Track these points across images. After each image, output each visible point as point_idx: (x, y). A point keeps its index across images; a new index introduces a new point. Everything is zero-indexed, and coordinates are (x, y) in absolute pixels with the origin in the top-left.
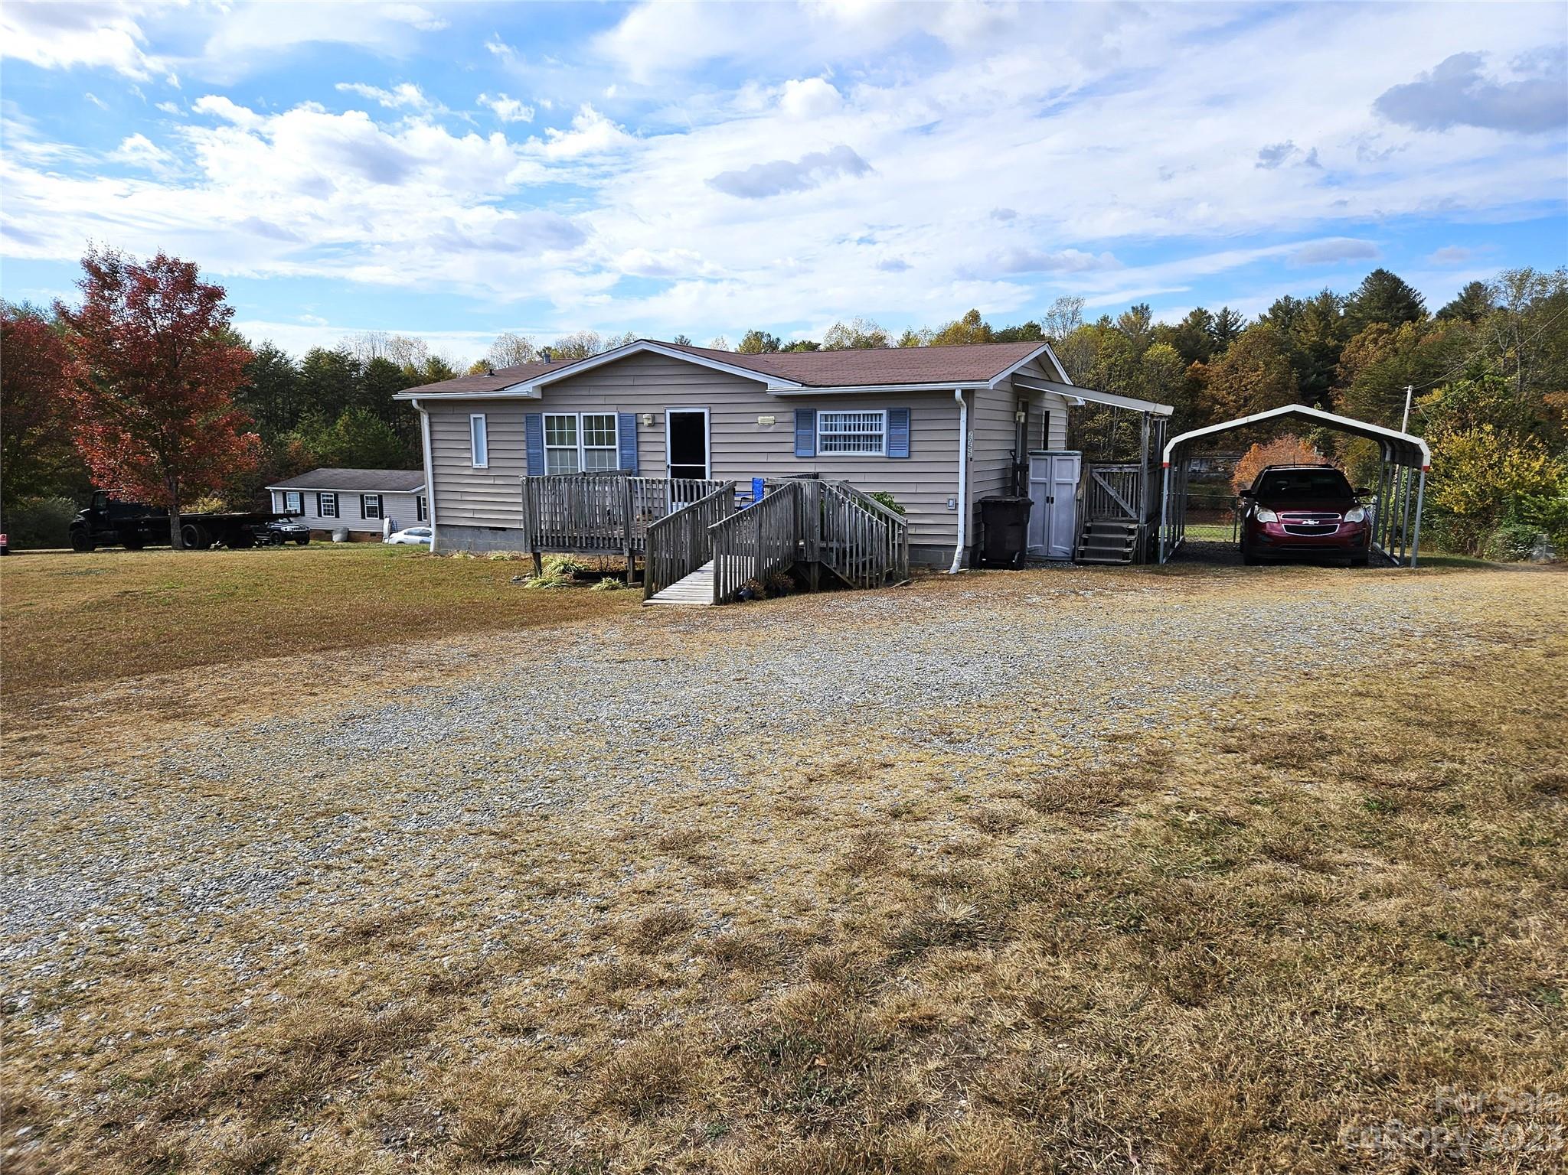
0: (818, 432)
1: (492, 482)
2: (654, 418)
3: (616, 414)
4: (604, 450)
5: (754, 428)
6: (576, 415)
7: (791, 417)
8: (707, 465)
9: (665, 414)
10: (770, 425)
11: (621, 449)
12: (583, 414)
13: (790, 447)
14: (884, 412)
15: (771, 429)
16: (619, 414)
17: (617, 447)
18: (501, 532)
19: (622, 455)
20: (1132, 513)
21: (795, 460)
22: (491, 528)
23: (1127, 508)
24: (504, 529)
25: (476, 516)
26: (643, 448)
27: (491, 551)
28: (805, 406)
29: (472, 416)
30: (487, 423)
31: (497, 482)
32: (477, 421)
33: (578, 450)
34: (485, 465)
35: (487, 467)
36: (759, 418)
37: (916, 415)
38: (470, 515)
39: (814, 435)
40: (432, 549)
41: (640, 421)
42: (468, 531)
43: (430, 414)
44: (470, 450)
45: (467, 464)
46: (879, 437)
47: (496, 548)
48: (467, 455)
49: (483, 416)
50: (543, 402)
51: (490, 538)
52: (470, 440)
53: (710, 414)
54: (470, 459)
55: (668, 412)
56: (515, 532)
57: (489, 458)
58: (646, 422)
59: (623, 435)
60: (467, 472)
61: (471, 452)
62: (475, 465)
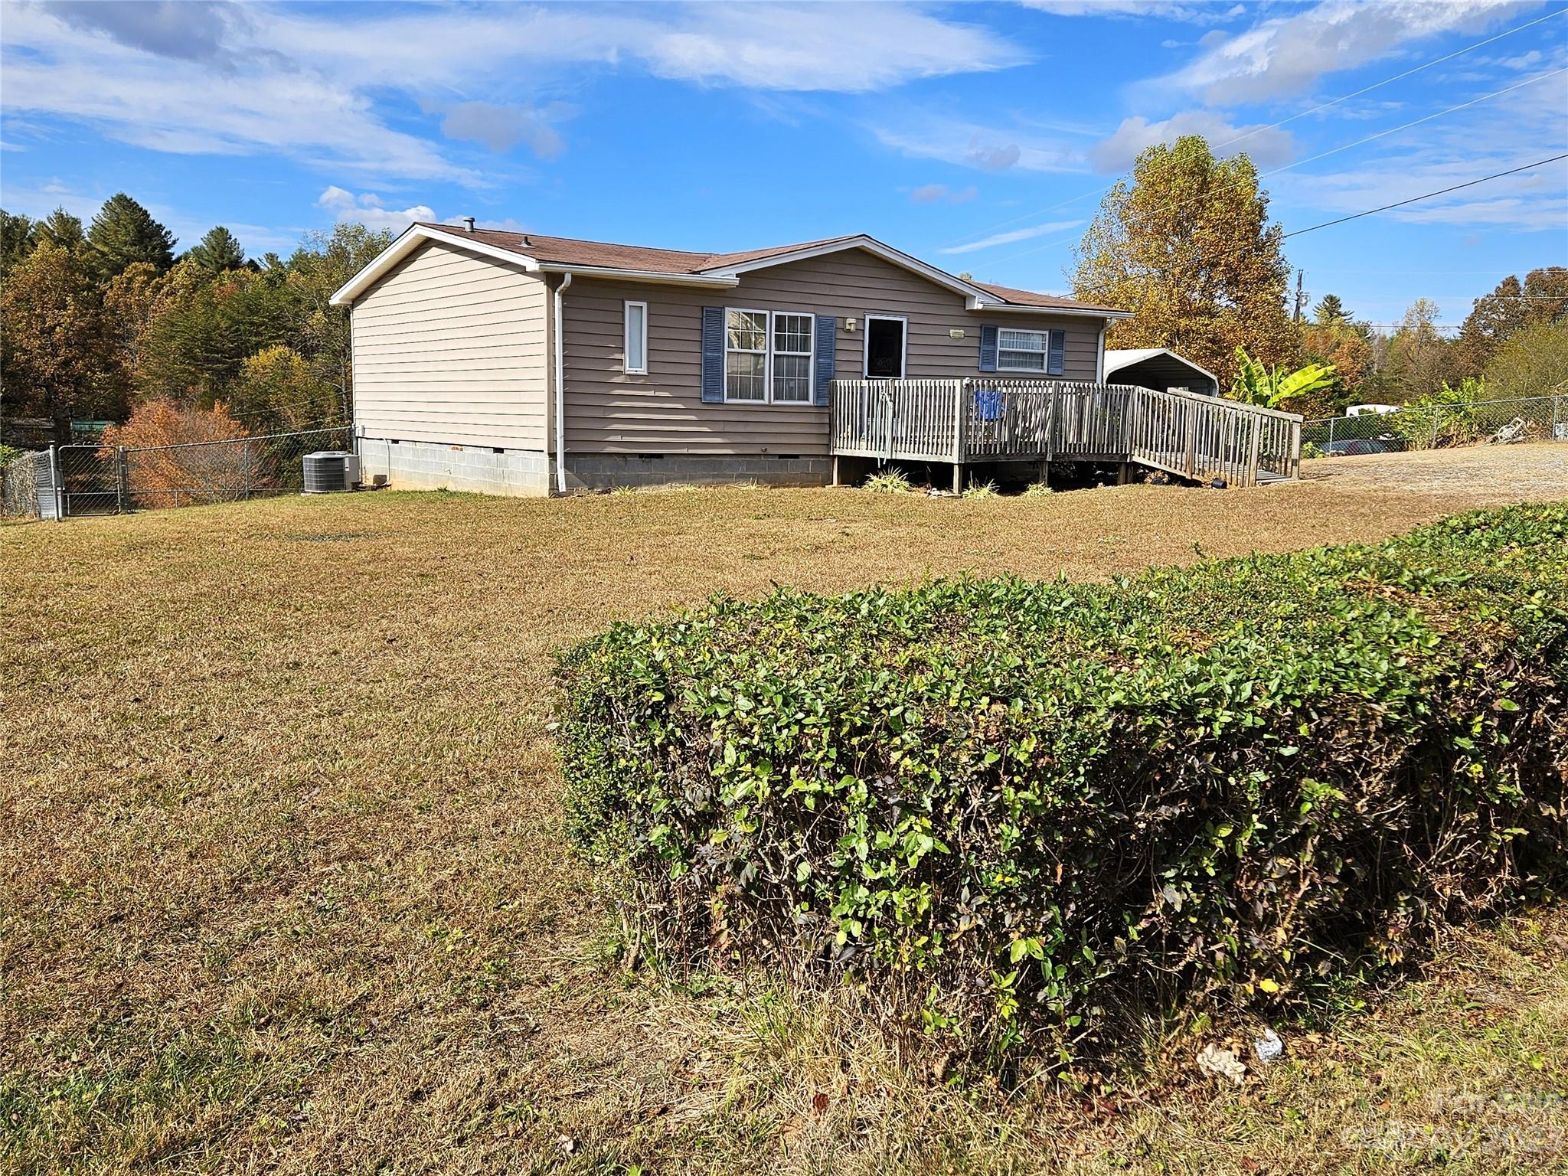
0: (998, 348)
1: (652, 393)
2: (857, 323)
3: (813, 316)
4: (796, 356)
5: (946, 341)
6: (767, 313)
7: (979, 332)
9: (863, 320)
11: (818, 356)
12: (775, 313)
13: (976, 362)
14: (1047, 333)
15: (960, 343)
16: (817, 317)
17: (811, 353)
19: (817, 364)
21: (979, 374)
22: (641, 455)
24: (660, 456)
25: (626, 439)
26: (840, 356)
27: (641, 485)
28: (989, 322)
29: (628, 303)
30: (649, 314)
31: (657, 394)
32: (634, 310)
33: (767, 356)
34: (643, 371)
35: (646, 373)
36: (952, 331)
37: (1068, 337)
38: (618, 438)
39: (994, 352)
40: (562, 488)
41: (840, 326)
42: (607, 461)
43: (564, 296)
44: (622, 350)
45: (616, 368)
46: (1042, 355)
47: (649, 483)
48: (617, 356)
49: (644, 305)
50: (727, 294)
51: (640, 469)
52: (623, 336)
53: (908, 323)
54: (621, 362)
55: (868, 318)
56: (676, 458)
57: (649, 361)
58: (848, 327)
59: (819, 340)
60: (616, 380)
61: (623, 352)
62: (628, 370)
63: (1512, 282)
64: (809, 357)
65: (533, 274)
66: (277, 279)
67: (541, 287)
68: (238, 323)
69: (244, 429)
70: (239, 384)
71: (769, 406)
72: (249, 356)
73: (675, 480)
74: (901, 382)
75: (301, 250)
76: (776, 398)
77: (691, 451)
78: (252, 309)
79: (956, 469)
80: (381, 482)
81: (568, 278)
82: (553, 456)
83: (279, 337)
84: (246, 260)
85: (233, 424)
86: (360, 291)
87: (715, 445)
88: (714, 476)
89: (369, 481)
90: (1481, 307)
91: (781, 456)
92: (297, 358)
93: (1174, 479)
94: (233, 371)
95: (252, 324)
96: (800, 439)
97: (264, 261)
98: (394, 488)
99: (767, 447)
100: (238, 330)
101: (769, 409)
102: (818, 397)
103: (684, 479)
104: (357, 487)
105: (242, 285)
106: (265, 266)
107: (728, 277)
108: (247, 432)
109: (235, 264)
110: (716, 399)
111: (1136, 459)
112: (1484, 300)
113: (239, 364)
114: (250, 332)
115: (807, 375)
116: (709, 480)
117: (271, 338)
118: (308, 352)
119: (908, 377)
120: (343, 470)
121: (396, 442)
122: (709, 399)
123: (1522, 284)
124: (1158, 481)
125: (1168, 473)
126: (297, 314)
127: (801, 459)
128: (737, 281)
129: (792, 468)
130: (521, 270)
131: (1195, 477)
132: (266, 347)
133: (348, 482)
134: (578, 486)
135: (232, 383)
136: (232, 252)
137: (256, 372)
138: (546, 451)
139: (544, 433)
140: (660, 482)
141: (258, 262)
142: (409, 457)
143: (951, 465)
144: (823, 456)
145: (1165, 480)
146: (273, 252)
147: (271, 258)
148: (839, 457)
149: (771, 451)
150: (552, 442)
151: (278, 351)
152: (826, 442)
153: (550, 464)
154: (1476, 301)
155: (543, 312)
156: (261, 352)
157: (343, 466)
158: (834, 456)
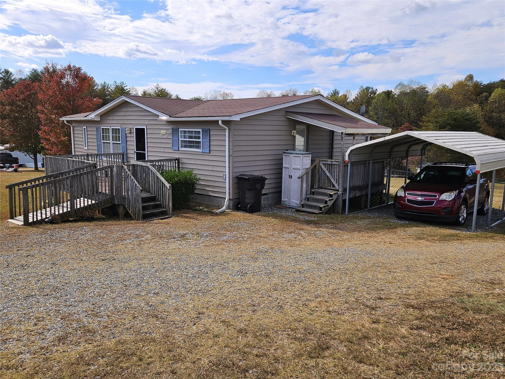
0: (180, 139)
2: (131, 130)
4: (117, 143)
5: (160, 136)
7: (170, 131)
8: (146, 152)
9: (134, 128)
10: (165, 135)
11: (122, 143)
12: (111, 128)
13: (170, 146)
14: (201, 130)
15: (165, 137)
16: (121, 128)
19: (122, 146)
20: (336, 185)
21: (173, 151)
23: (334, 183)
28: (175, 126)
33: (111, 143)
34: (87, 148)
36: (162, 131)
37: (212, 132)
39: (178, 140)
44: (83, 142)
46: (200, 142)
49: (86, 128)
50: (101, 122)
52: (83, 138)
53: (147, 129)
54: (83, 145)
57: (88, 145)
59: (122, 137)
115: (120, 150)
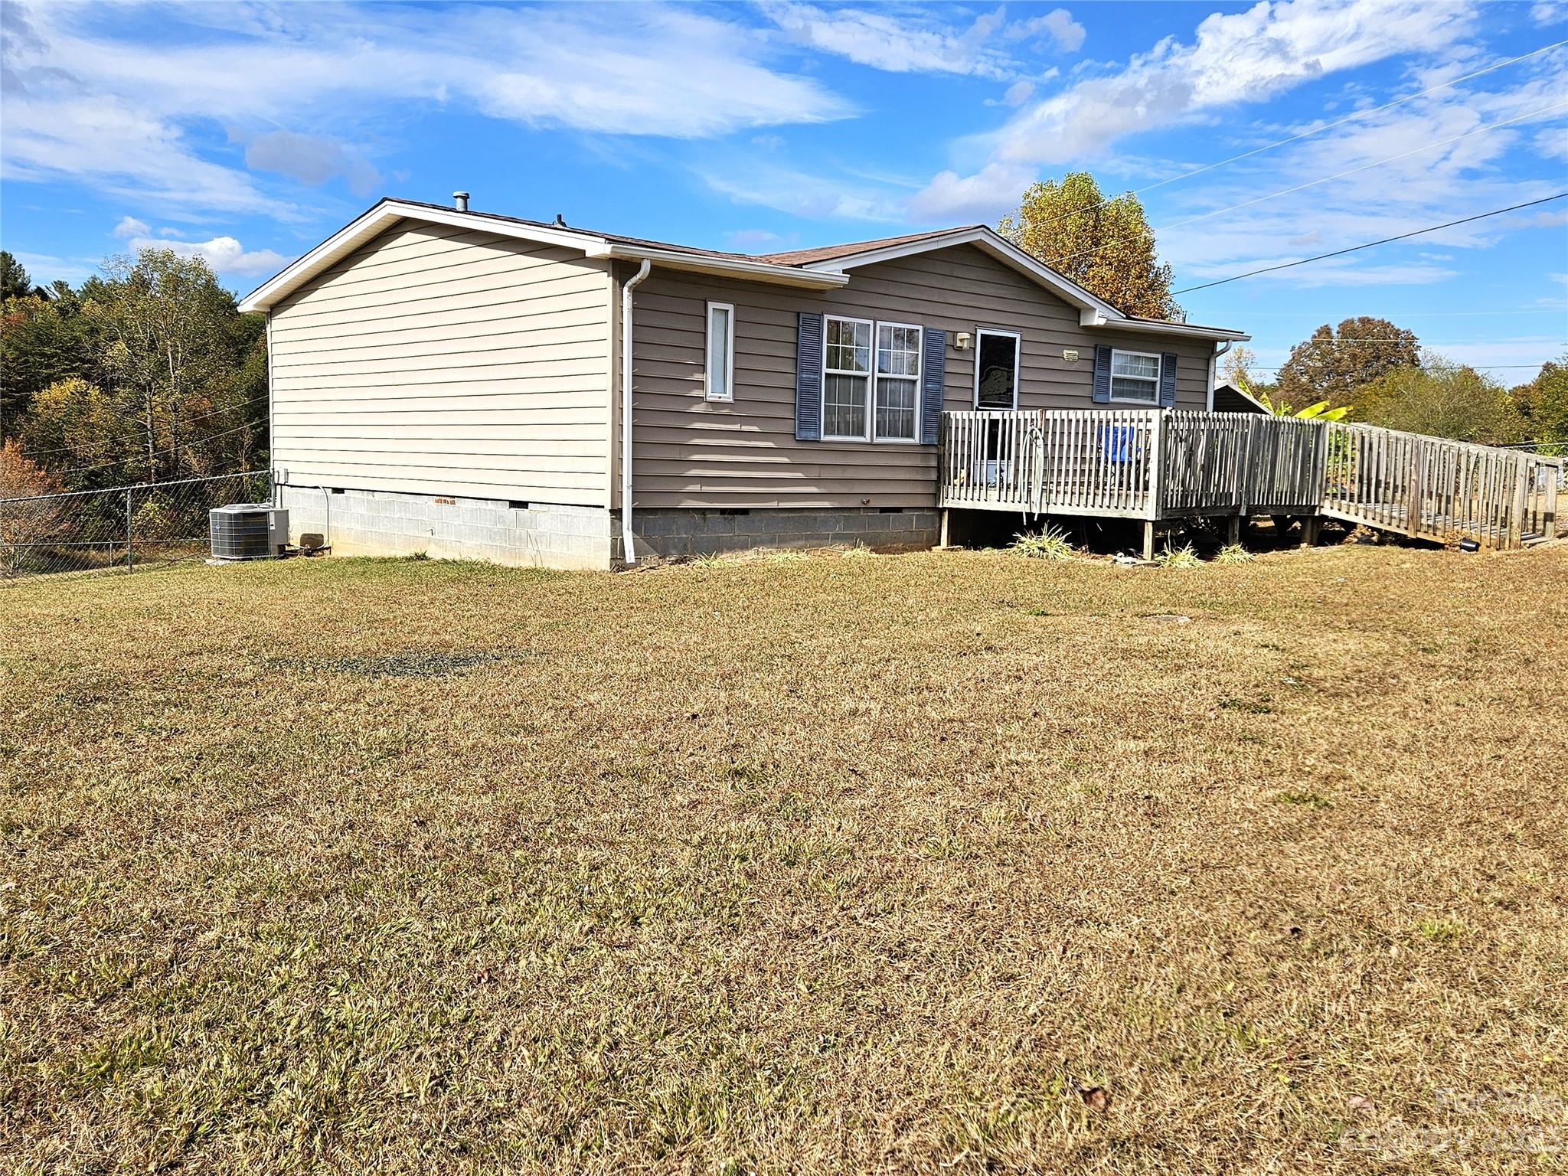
0: (1112, 373)
1: (736, 427)
3: (920, 328)
5: (1060, 364)
6: (871, 322)
7: (1091, 353)
9: (976, 335)
10: (1074, 361)
11: (926, 380)
13: (1089, 391)
14: (1160, 357)
15: (1074, 367)
16: (925, 329)
17: (918, 377)
18: (740, 518)
19: (925, 390)
21: (1092, 406)
22: (723, 511)
24: (745, 512)
25: (706, 489)
26: (949, 381)
27: (722, 552)
28: (1104, 342)
29: (711, 305)
30: (736, 321)
31: (745, 428)
32: (717, 314)
33: (870, 380)
34: (728, 397)
35: (731, 400)
36: (1066, 352)
37: (1180, 363)
38: (696, 488)
39: (1109, 378)
40: (630, 557)
41: (950, 342)
42: (682, 520)
43: (636, 291)
44: (703, 368)
45: (696, 393)
46: (1154, 383)
47: (731, 547)
48: (697, 377)
49: (730, 308)
50: (827, 297)
51: (720, 529)
52: (705, 350)
53: (1022, 340)
54: (701, 384)
55: (980, 332)
56: (764, 514)
57: (735, 384)
58: (959, 344)
59: (927, 361)
60: (695, 409)
61: (704, 371)
62: (711, 395)
63: (1326, 331)
64: (914, 382)
65: (596, 263)
66: (69, 307)
67: (605, 280)
68: (26, 354)
69: (40, 469)
70: (29, 421)
71: (871, 444)
72: (39, 391)
73: (762, 543)
74: (1013, 414)
75: (94, 278)
76: (878, 435)
77: (782, 505)
78: (43, 337)
79: (1149, 529)
80: (314, 544)
81: (646, 267)
82: (616, 513)
83: (73, 369)
84: (32, 287)
85: (28, 464)
86: (285, 293)
87: (810, 496)
88: (807, 538)
89: (295, 542)
90: (1298, 355)
91: (883, 510)
92: (94, 392)
93: (1385, 538)
94: (21, 406)
95: (43, 355)
96: (904, 490)
97: (53, 289)
98: (336, 553)
99: (870, 498)
100: (26, 361)
101: (872, 448)
102: (925, 433)
103: (778, 541)
104: (284, 553)
105: (30, 314)
106: (54, 295)
107: (833, 272)
108: (43, 473)
109: (21, 291)
110: (811, 435)
111: (1324, 512)
112: (1300, 348)
113: (27, 400)
114: (41, 364)
115: (913, 405)
116: (801, 543)
117: (64, 371)
118: (108, 386)
119: (1020, 407)
120: (266, 529)
121: (338, 491)
122: (804, 435)
123: (1334, 333)
124: (1365, 541)
125: (1379, 530)
126: (96, 344)
127: (906, 513)
128: (846, 279)
129: (894, 526)
130: (575, 256)
131: (1421, 535)
132: (59, 380)
133: (273, 545)
134: (647, 553)
135: (21, 419)
136: (16, 279)
137: (48, 408)
138: (608, 506)
139: (606, 482)
140: (745, 547)
141: (46, 290)
142: (361, 510)
143: (1141, 523)
144: (929, 509)
145: (1375, 538)
146: (62, 280)
147: (60, 286)
148: (951, 510)
149: (872, 504)
150: (616, 494)
151: (73, 384)
152: (932, 490)
153: (613, 524)
154: (1293, 348)
155: (607, 314)
156: (54, 385)
157: (267, 523)
158: (944, 509)
